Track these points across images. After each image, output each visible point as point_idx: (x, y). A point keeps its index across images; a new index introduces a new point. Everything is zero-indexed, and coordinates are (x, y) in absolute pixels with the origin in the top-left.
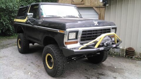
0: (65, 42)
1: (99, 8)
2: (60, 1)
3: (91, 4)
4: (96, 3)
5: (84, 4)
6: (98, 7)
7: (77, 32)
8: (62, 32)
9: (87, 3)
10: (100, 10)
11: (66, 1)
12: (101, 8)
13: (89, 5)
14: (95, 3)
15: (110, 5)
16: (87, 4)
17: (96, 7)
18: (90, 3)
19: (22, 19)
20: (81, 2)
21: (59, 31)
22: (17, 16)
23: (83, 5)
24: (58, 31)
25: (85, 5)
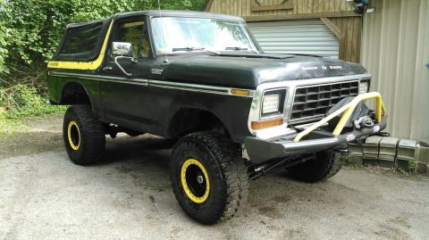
0: (253, 123)
1: (339, 21)
2: (215, 4)
3: (312, 10)
4: (331, 5)
5: (292, 9)
6: (336, 18)
7: (282, 94)
8: (240, 93)
9: (300, 7)
10: (345, 25)
11: (236, 4)
12: (345, 21)
13: (309, 11)
14: (327, 5)
15: (378, 10)
16: (303, 10)
17: (330, 18)
18: (310, 5)
19: (83, 61)
20: (283, 3)
21: (230, 91)
22: (61, 52)
23: (290, 13)
24: (226, 91)
25: (295, 12)
